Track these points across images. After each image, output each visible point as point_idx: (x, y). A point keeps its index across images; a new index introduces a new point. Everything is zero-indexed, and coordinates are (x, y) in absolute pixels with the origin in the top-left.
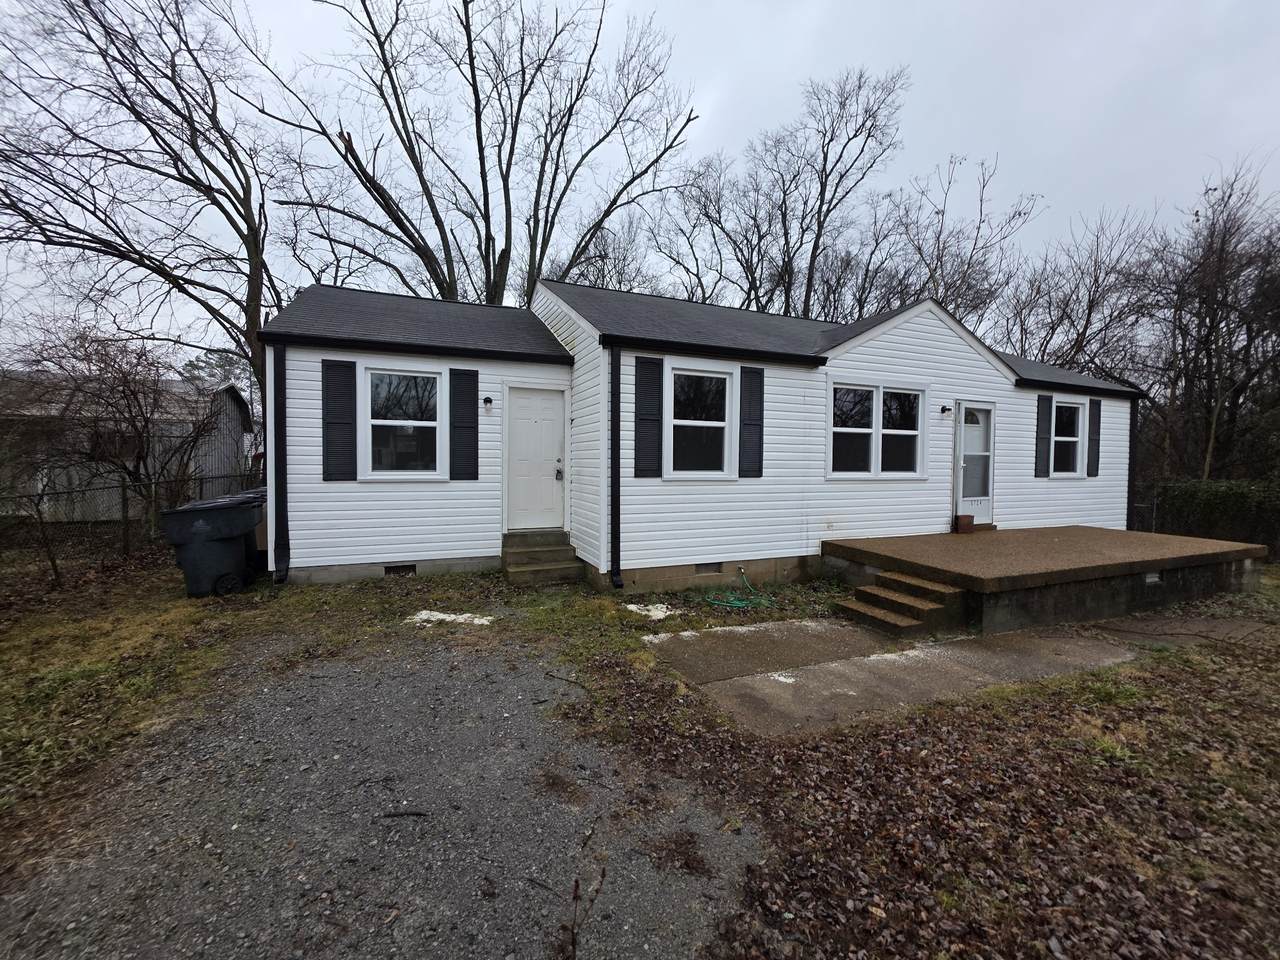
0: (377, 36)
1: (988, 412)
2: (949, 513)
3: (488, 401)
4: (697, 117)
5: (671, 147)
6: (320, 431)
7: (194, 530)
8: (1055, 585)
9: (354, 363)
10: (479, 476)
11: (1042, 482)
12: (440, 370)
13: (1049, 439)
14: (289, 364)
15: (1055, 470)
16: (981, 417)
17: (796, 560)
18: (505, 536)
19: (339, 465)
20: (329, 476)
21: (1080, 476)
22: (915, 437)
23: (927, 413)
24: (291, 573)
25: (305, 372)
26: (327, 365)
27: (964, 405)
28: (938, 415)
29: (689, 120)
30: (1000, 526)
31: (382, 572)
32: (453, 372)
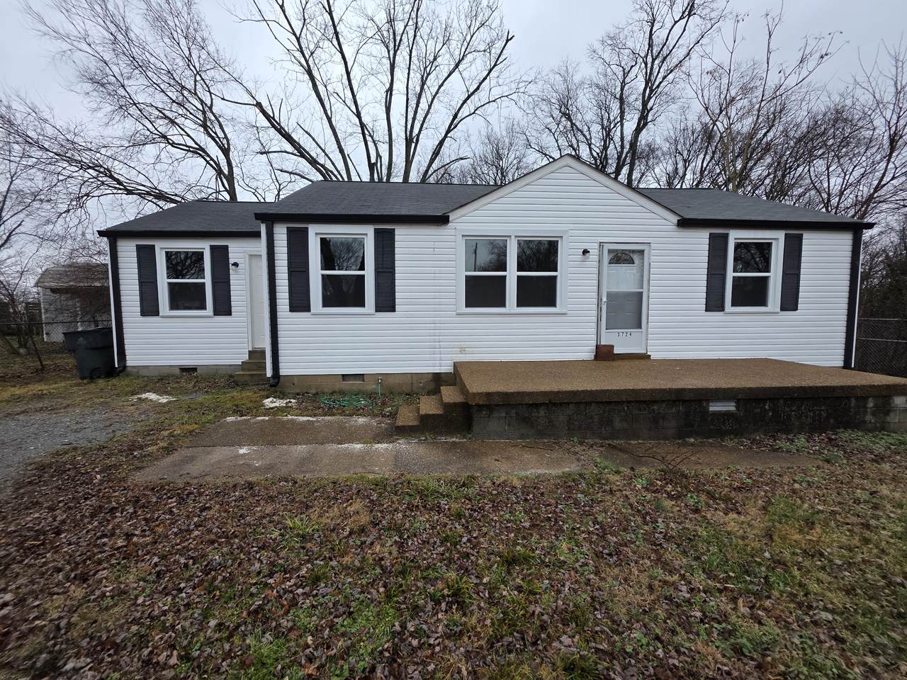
0: (294, 34)
1: (642, 252)
2: (594, 343)
3: (236, 265)
4: (513, 36)
5: (495, 65)
6: (137, 287)
7: (78, 343)
8: (568, 404)
9: (154, 245)
10: (233, 313)
11: (716, 316)
12: (204, 246)
13: (724, 276)
14: (119, 249)
15: (733, 305)
16: (636, 258)
17: (431, 376)
18: (250, 352)
19: (149, 307)
20: (144, 313)
21: (772, 310)
22: (555, 277)
23: (565, 257)
24: (129, 369)
25: (128, 252)
26: (139, 248)
27: (607, 247)
28: (580, 257)
29: (508, 41)
30: (654, 356)
31: (177, 371)
32: (212, 248)
